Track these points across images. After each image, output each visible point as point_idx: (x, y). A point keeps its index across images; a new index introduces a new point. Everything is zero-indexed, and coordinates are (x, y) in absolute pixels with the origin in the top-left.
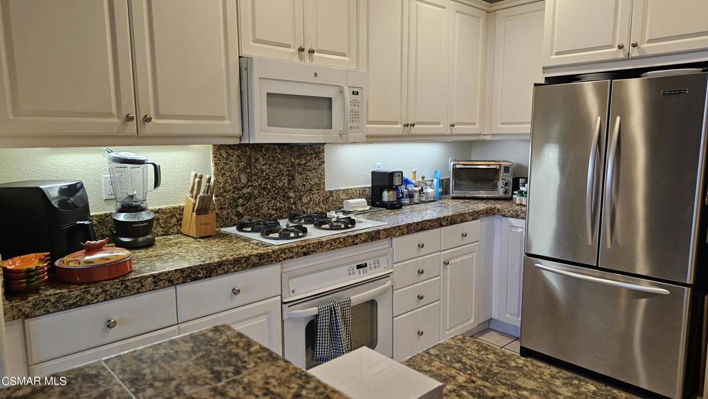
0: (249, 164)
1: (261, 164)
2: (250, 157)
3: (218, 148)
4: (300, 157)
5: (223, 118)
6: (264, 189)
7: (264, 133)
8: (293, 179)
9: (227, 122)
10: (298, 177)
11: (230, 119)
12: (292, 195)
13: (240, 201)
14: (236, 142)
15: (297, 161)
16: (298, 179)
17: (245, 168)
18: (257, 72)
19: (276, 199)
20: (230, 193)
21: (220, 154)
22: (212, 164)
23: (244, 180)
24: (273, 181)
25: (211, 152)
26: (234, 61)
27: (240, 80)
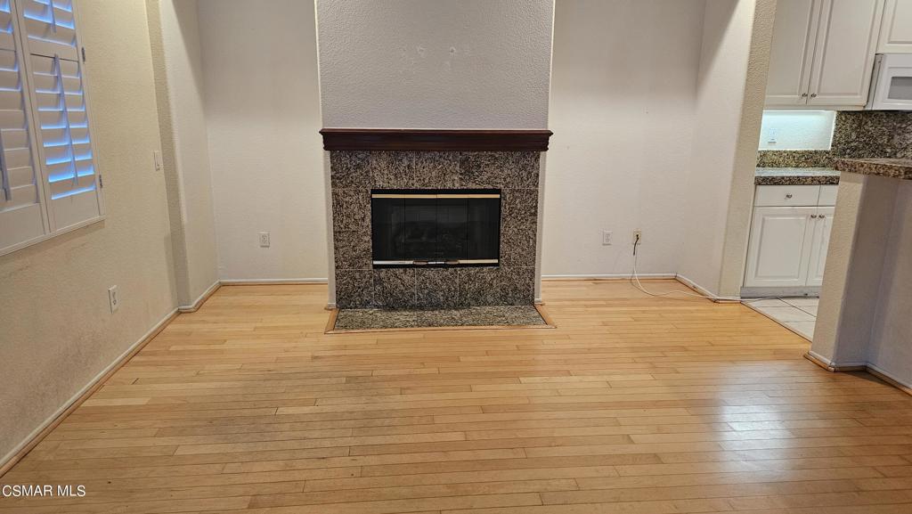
0: (860, 126)
1: (869, 127)
2: (861, 120)
3: (841, 113)
4: (902, 122)
5: (856, 94)
6: (867, 144)
7: (882, 103)
8: (892, 138)
9: (859, 97)
10: (897, 137)
11: (861, 95)
12: (889, 150)
13: (848, 151)
14: (861, 109)
15: (899, 125)
16: (897, 139)
17: (857, 128)
18: (887, 63)
19: (875, 152)
20: (842, 145)
21: (841, 118)
22: (834, 124)
23: (854, 136)
24: (875, 139)
25: (835, 116)
26: (872, 57)
27: (874, 68)
